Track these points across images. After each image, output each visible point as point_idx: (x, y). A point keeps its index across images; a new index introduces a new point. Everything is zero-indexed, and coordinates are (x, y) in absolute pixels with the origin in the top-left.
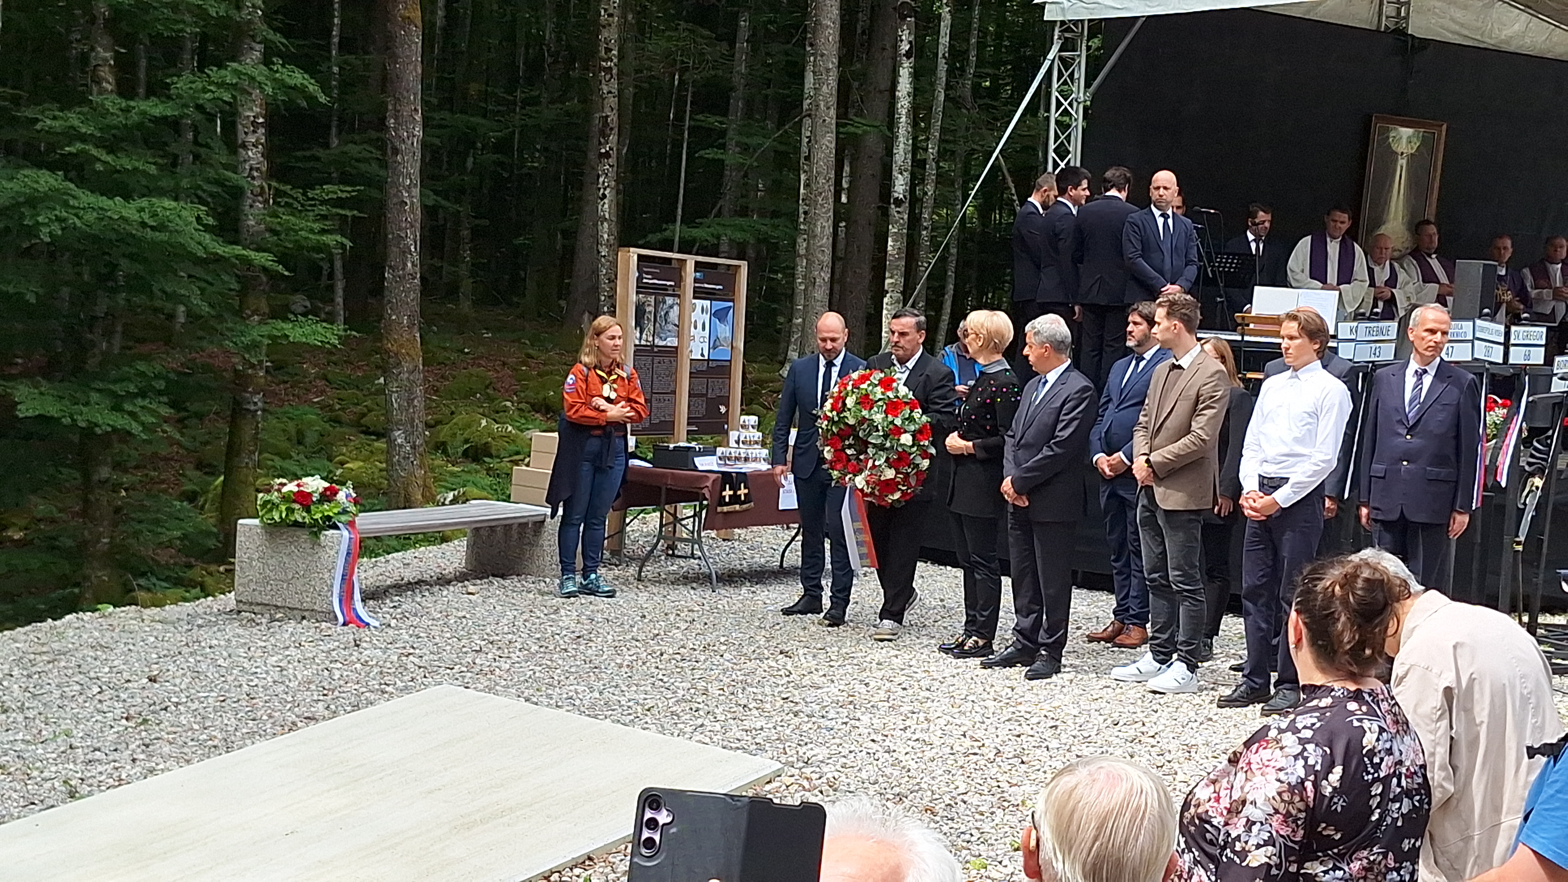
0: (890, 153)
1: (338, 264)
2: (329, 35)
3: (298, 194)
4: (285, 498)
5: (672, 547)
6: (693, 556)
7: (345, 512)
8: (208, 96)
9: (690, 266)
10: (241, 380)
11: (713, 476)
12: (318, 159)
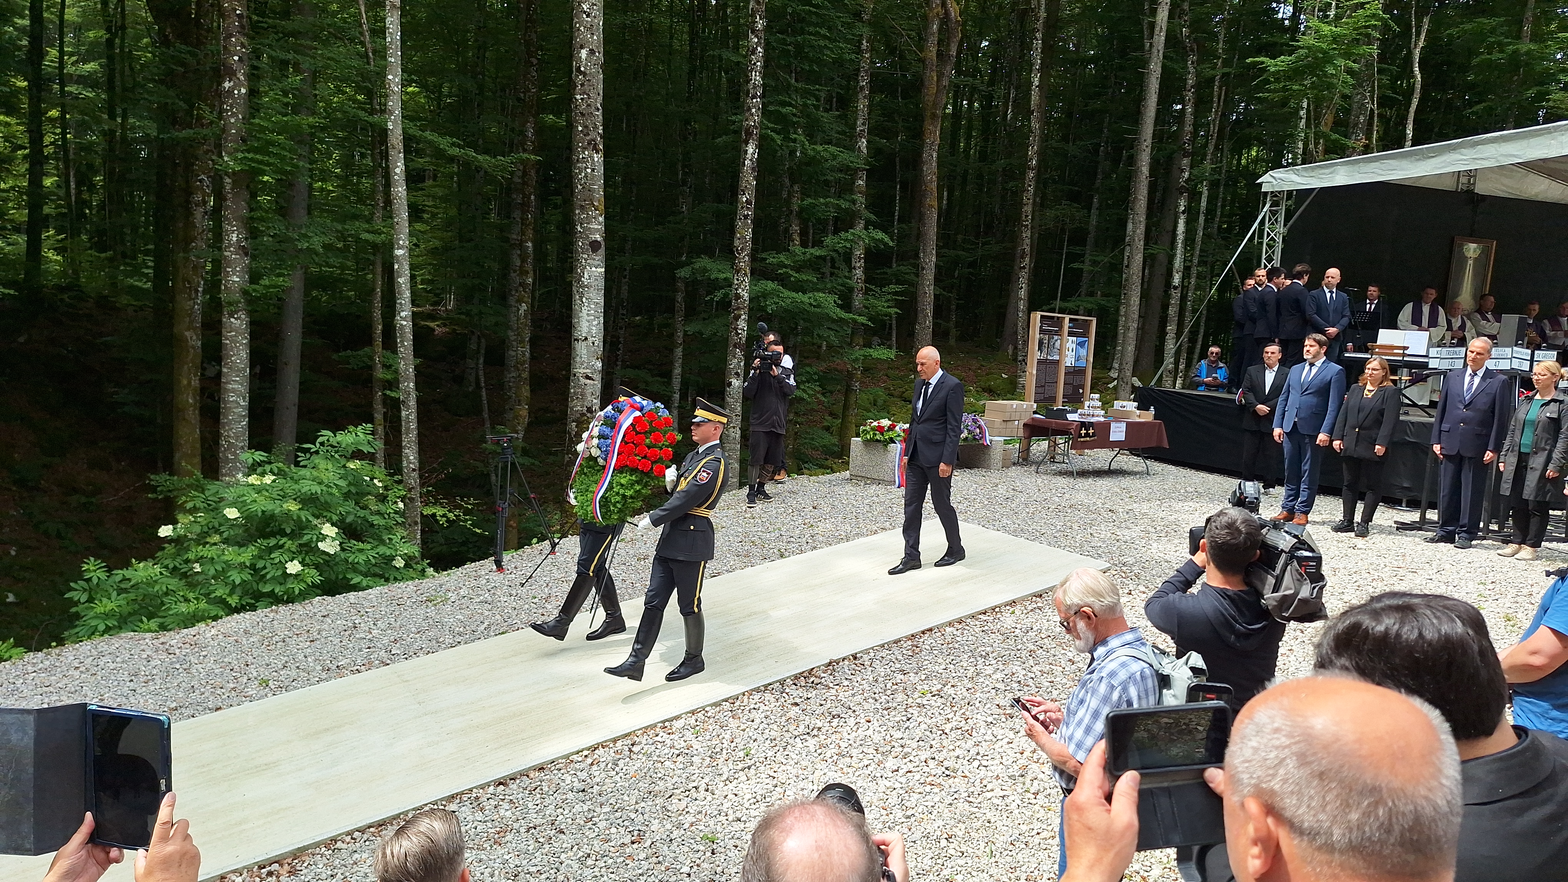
0: (1171, 263)
1: (894, 322)
2: (894, 216)
3: (878, 289)
4: (872, 429)
5: (1053, 458)
6: (1064, 462)
7: (899, 436)
8: (841, 245)
9: (1067, 320)
10: (850, 375)
11: (1076, 423)
12: (886, 273)
